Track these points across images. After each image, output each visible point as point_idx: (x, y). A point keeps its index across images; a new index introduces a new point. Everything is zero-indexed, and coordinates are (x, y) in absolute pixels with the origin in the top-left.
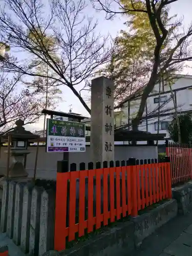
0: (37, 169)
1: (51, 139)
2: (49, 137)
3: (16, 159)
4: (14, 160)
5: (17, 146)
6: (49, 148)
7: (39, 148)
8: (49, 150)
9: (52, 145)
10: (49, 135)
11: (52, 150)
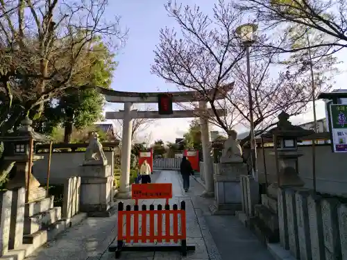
0: (317, 178)
1: (339, 134)
2: (335, 131)
3: (285, 163)
4: (283, 165)
5: (284, 147)
6: (337, 146)
7: (317, 147)
8: (338, 149)
9: (342, 142)
10: (335, 127)
11: (343, 149)
